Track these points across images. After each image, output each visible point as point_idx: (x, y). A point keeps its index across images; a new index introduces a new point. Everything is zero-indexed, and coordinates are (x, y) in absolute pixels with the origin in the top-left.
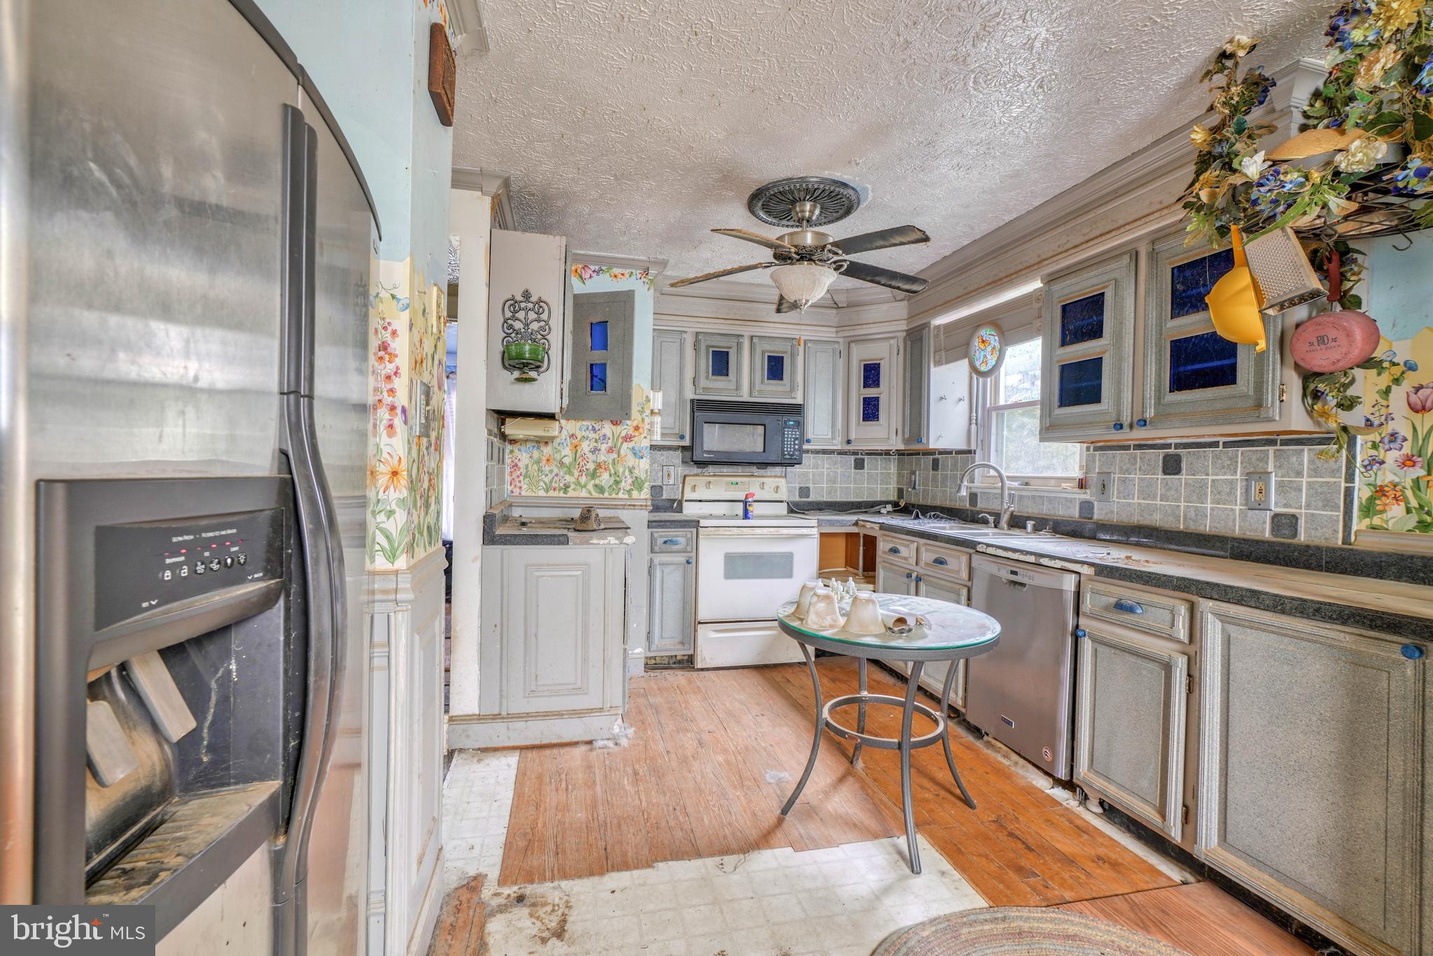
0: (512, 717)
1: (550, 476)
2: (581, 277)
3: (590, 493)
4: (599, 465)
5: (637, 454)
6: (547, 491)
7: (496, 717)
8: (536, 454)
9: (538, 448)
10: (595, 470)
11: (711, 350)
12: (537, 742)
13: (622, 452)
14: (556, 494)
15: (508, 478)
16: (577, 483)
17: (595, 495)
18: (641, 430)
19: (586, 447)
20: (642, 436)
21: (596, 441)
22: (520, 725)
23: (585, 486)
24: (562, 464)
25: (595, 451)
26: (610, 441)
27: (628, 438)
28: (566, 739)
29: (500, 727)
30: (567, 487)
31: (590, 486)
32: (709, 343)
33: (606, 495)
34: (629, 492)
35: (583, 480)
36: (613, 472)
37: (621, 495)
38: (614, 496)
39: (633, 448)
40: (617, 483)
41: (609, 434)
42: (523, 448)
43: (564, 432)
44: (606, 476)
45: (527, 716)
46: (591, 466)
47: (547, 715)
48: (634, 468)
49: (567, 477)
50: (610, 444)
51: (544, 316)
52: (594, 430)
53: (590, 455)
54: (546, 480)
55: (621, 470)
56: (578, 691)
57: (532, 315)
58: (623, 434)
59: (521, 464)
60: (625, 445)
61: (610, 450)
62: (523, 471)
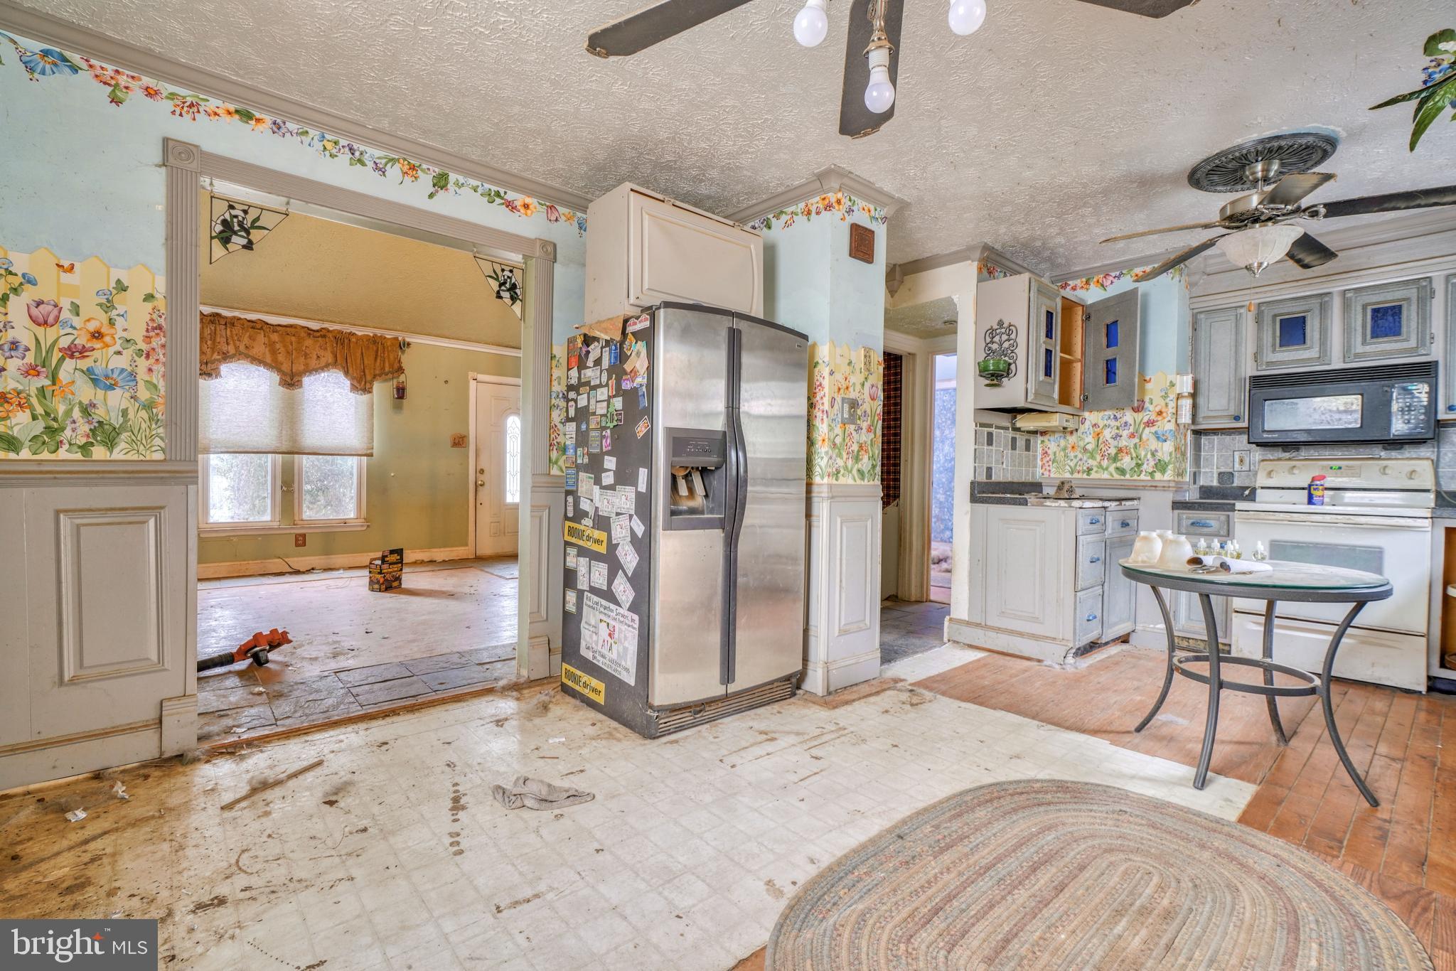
0: (986, 627)
1: (1075, 461)
2: (1102, 285)
3: (1112, 475)
4: (1120, 450)
5: (1160, 438)
6: (1072, 473)
7: (978, 625)
8: (1063, 443)
9: (1065, 438)
10: (1117, 454)
11: (1278, 319)
12: (1005, 651)
13: (1144, 437)
14: (1080, 476)
15: (1039, 463)
16: (1100, 466)
17: (1117, 476)
18: (1164, 414)
19: (1107, 434)
20: (1166, 420)
21: (1118, 428)
22: (992, 634)
23: (1107, 469)
24: (1085, 450)
25: (1117, 437)
26: (1132, 428)
27: (1150, 423)
28: (1026, 655)
29: (980, 632)
30: (1089, 470)
31: (1112, 469)
32: (1276, 312)
33: (1128, 476)
34: (1152, 474)
35: (1105, 463)
36: (1134, 455)
37: (1143, 477)
38: (1135, 477)
39: (1156, 433)
40: (1138, 465)
41: (1131, 421)
42: (1052, 438)
43: (1087, 423)
44: (1127, 459)
45: (998, 630)
46: (1113, 451)
47: (1012, 632)
48: (1156, 451)
49: (1090, 461)
50: (1132, 430)
51: (1013, 336)
52: (1116, 418)
53: (1111, 441)
54: (1072, 464)
55: (1143, 454)
56: (1035, 620)
57: (1005, 337)
58: (1145, 420)
59: (1050, 452)
60: (1147, 430)
61: (1132, 436)
62: (1052, 457)
